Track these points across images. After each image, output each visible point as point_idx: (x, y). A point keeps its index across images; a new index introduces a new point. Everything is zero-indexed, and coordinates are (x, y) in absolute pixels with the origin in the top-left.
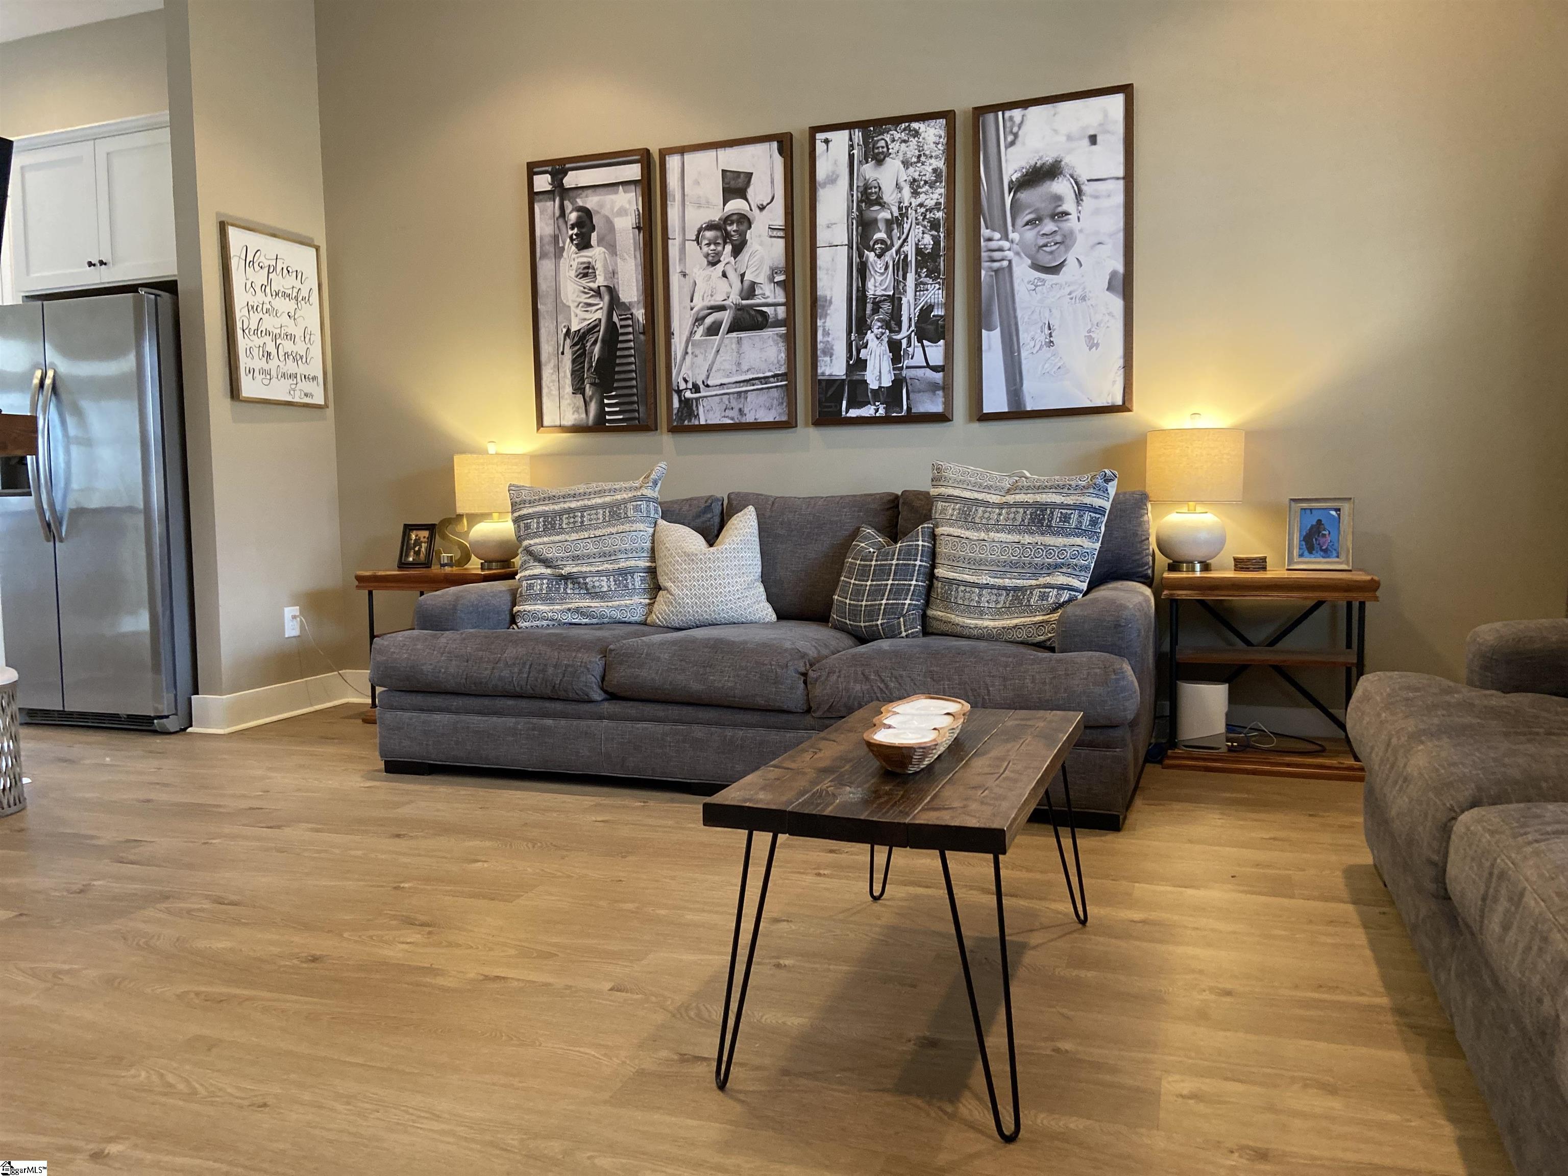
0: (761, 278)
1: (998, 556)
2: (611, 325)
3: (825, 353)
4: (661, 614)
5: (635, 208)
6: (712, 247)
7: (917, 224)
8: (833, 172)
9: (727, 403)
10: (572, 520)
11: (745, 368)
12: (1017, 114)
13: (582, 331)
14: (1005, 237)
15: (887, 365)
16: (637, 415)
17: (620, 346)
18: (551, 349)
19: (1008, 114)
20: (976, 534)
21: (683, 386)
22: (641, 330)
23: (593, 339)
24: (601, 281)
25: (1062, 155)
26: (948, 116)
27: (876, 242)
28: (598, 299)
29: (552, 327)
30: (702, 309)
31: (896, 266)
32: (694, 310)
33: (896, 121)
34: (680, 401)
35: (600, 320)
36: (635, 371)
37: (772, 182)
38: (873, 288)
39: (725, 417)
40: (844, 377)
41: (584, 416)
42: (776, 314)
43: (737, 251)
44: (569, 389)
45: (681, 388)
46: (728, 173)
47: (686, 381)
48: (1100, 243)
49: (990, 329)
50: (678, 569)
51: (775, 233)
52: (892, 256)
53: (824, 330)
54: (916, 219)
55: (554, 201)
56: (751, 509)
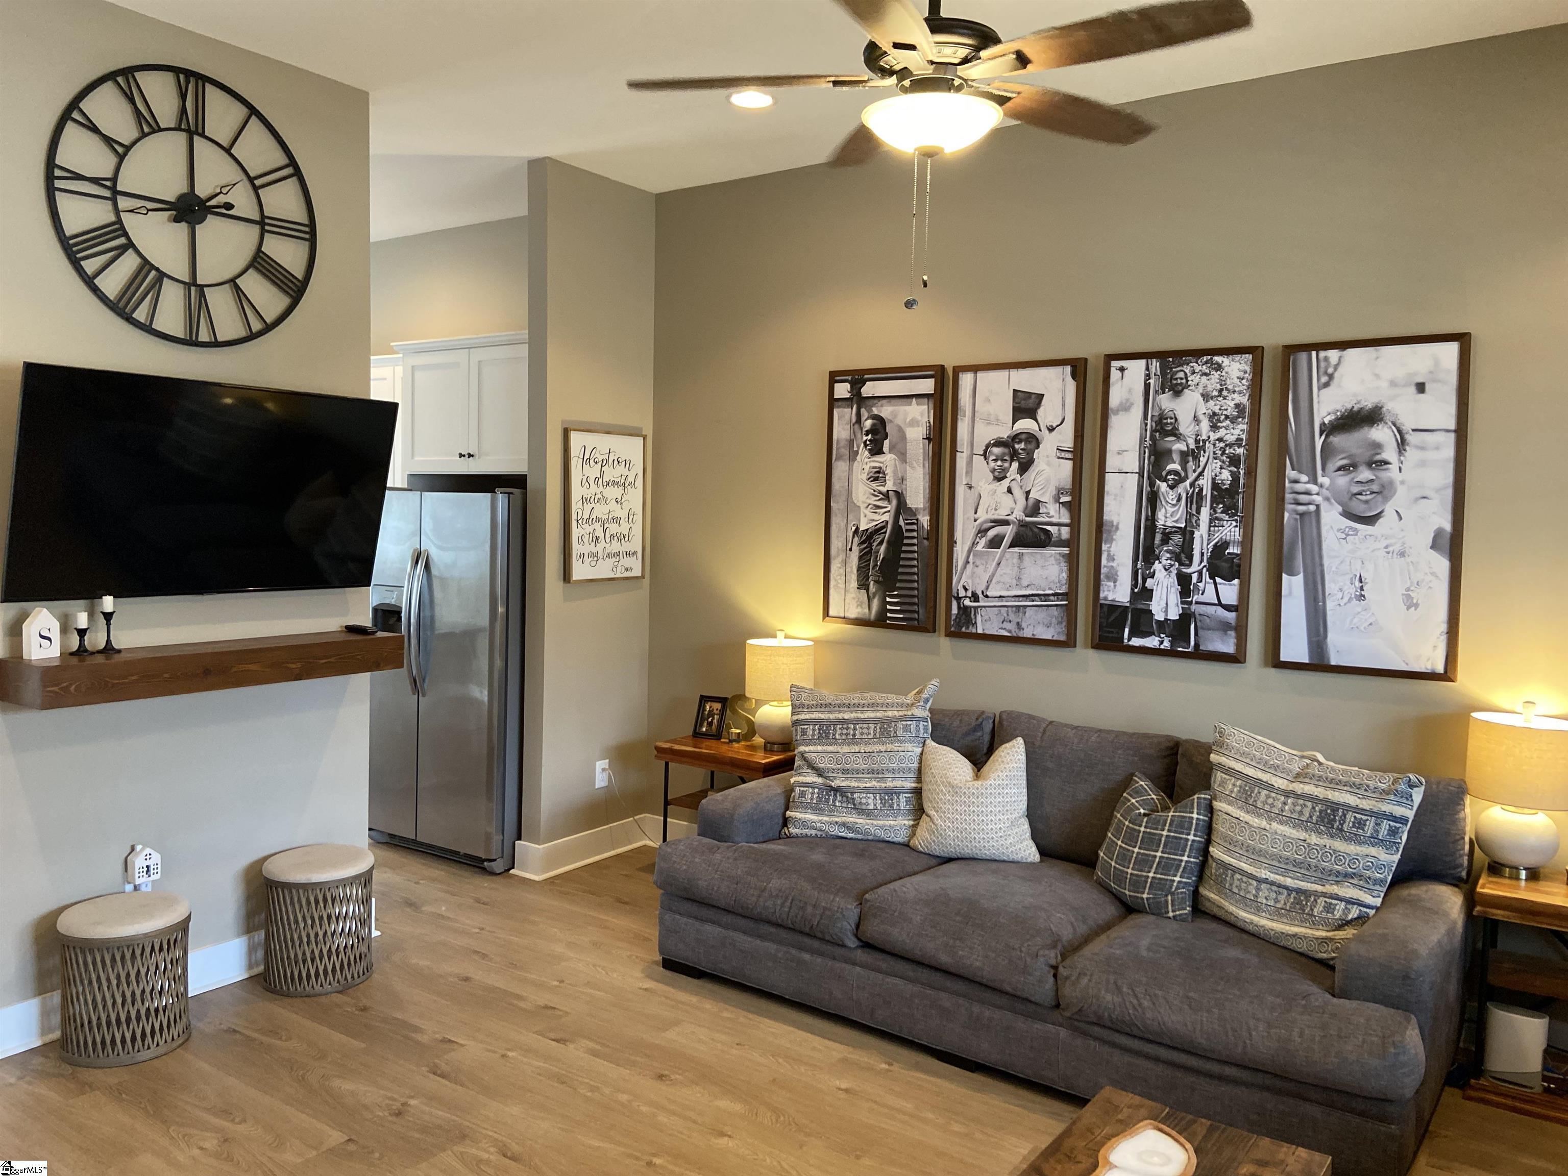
0: (1047, 497)
1: (1280, 850)
2: (897, 528)
3: (1108, 578)
4: (923, 842)
5: (927, 419)
6: (999, 463)
7: (1215, 458)
8: (1127, 400)
9: (1005, 615)
10: (844, 732)
11: (1025, 583)
12: (1333, 355)
13: (869, 531)
14: (1315, 482)
15: (1174, 598)
16: (916, 616)
17: (904, 548)
18: (840, 544)
19: (1322, 354)
20: (1256, 820)
21: (962, 593)
22: (925, 536)
23: (880, 539)
24: (890, 485)
25: (1384, 401)
26: (1255, 352)
27: (1169, 473)
28: (886, 502)
29: (843, 524)
30: (985, 522)
31: (1189, 499)
32: (978, 522)
33: (1197, 354)
34: (959, 608)
35: (887, 522)
36: (917, 574)
37: (1063, 405)
38: (1163, 518)
39: (1002, 628)
40: (1128, 605)
41: (867, 610)
42: (1060, 534)
43: (1024, 468)
44: (854, 584)
45: (960, 596)
46: (1019, 393)
47: (966, 590)
48: (1424, 498)
49: (1291, 574)
50: (942, 799)
51: (1063, 455)
52: (1185, 488)
53: (1109, 555)
54: (1214, 453)
55: (852, 409)
56: (1020, 740)
